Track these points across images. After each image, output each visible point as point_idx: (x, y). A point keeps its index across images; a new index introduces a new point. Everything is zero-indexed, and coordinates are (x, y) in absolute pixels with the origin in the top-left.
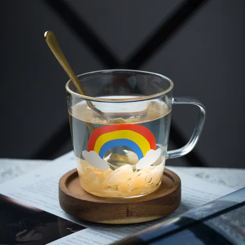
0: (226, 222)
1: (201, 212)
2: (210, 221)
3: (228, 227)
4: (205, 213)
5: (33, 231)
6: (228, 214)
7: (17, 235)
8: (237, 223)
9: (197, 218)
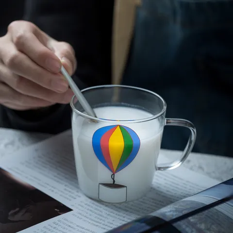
0: (193, 225)
1: (172, 213)
2: (179, 223)
3: (194, 230)
4: (175, 214)
5: (24, 211)
6: (196, 216)
7: (10, 213)
8: (203, 226)
9: (167, 220)
